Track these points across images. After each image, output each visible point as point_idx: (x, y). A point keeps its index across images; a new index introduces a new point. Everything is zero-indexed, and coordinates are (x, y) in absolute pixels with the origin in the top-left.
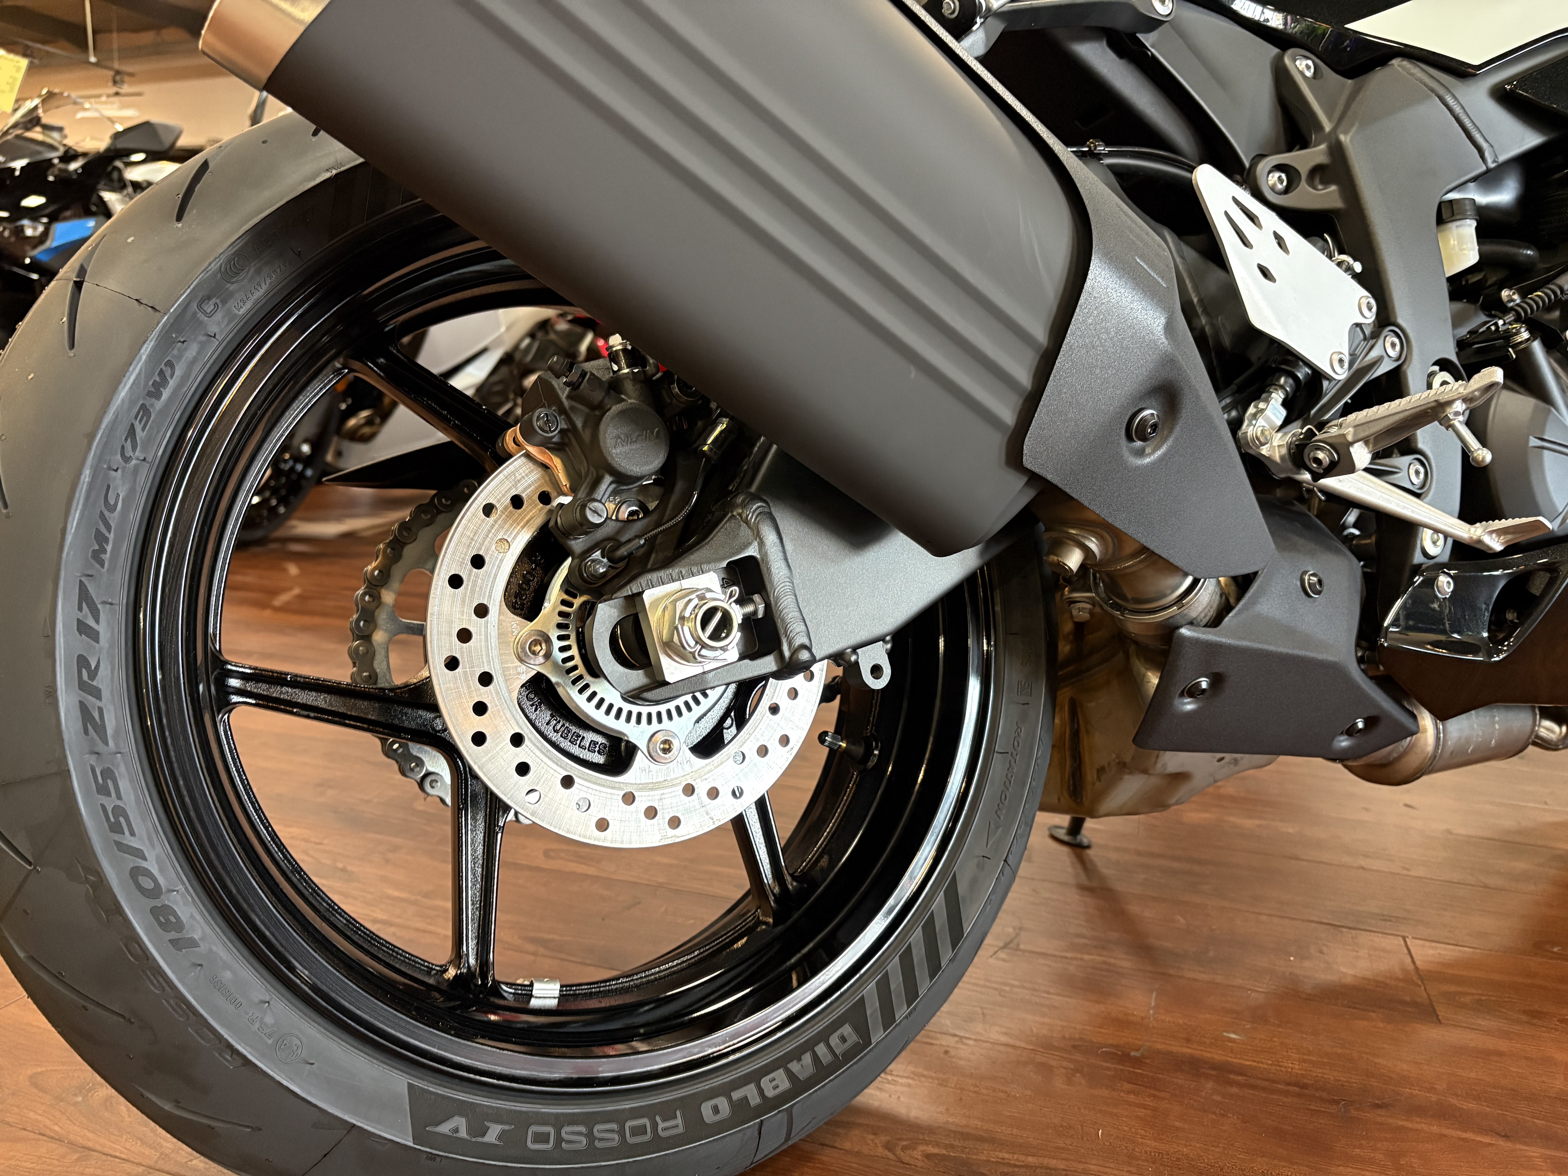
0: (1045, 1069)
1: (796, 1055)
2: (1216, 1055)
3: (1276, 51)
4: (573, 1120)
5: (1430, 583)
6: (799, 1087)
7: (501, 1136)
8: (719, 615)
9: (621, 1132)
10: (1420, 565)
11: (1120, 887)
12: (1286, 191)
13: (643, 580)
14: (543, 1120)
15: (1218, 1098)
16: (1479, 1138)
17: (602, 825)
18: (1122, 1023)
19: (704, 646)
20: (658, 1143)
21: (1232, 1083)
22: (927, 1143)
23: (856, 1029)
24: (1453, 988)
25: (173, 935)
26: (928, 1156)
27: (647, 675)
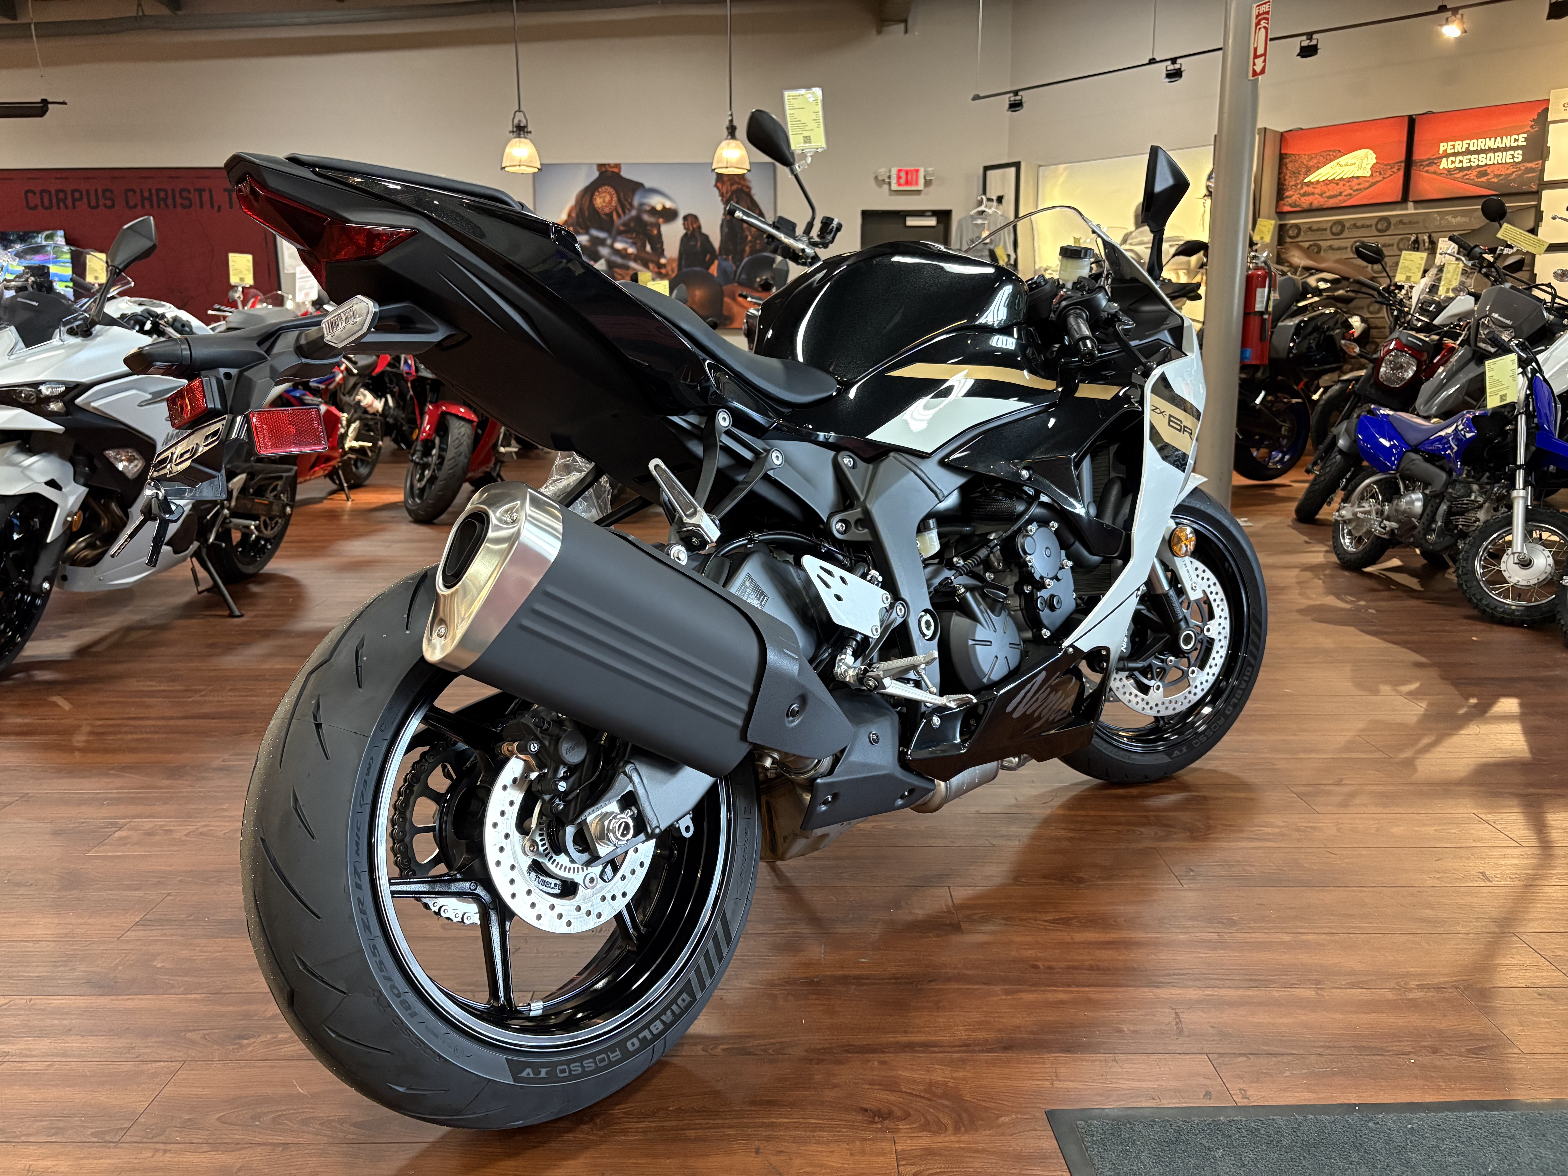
0: (773, 997)
1: (664, 1012)
2: (856, 972)
3: (833, 453)
4: (574, 1061)
5: (930, 721)
6: (667, 1026)
7: (547, 1073)
8: (623, 824)
9: (595, 1062)
10: (924, 712)
11: (797, 884)
12: (845, 532)
13: (586, 813)
14: (561, 1063)
15: (857, 993)
16: (975, 987)
17: (539, 917)
18: (808, 965)
19: (619, 840)
20: (612, 1064)
21: (862, 984)
22: (722, 1044)
23: (688, 994)
24: (969, 912)
25: (409, 1012)
26: (724, 1050)
27: (590, 854)
